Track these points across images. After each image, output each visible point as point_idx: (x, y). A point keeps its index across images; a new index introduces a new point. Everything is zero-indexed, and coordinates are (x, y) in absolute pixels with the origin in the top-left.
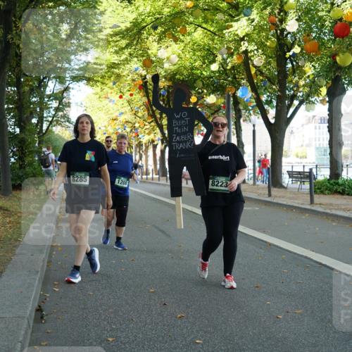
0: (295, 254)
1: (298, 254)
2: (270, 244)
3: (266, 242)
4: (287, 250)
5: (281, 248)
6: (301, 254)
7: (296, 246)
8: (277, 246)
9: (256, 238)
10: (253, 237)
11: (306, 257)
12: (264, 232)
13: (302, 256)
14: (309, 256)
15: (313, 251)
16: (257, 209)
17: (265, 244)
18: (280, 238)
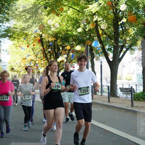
0: (121, 137)
1: (122, 137)
2: (107, 131)
3: (104, 129)
4: (116, 135)
5: (113, 133)
7: (121, 132)
8: (110, 132)
9: (99, 127)
11: (127, 139)
12: (104, 123)
13: (124, 138)
14: (129, 138)
15: (131, 135)
16: (101, 109)
17: (104, 131)
18: (113, 127)
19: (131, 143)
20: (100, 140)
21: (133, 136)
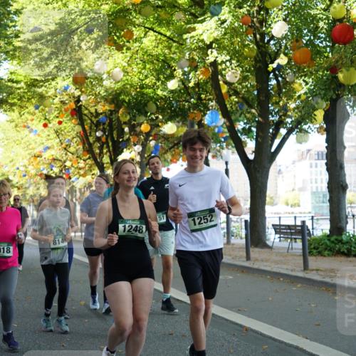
0: (282, 342)
1: (285, 343)
2: (247, 329)
3: (240, 326)
4: (270, 338)
5: (262, 334)
6: (291, 342)
7: (283, 331)
8: (256, 332)
9: (227, 320)
10: (223, 318)
11: (297, 348)
12: (239, 311)
13: (291, 346)
14: (301, 346)
15: (307, 338)
16: (231, 277)
17: (239, 328)
18: (261, 320)
20: (232, 351)
21: (311, 340)
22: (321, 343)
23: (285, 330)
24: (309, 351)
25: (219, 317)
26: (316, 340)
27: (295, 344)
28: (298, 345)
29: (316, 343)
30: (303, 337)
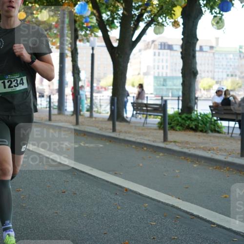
0: (159, 201)
1: (162, 202)
2: (127, 190)
3: (120, 187)
4: (148, 197)
5: (140, 194)
6: (167, 202)
7: (157, 192)
8: (135, 192)
9: (108, 182)
10: (104, 180)
11: (173, 206)
12: (116, 174)
13: (167, 204)
14: (176, 205)
15: (179, 199)
16: (101, 146)
17: (120, 189)
18: (136, 182)
19: (184, 214)
20: (119, 208)
21: (183, 201)
22: (192, 203)
23: (159, 191)
24: (184, 209)
25: (100, 179)
26: (187, 201)
27: (171, 203)
28: (174, 204)
29: (188, 203)
30: (176, 197)
